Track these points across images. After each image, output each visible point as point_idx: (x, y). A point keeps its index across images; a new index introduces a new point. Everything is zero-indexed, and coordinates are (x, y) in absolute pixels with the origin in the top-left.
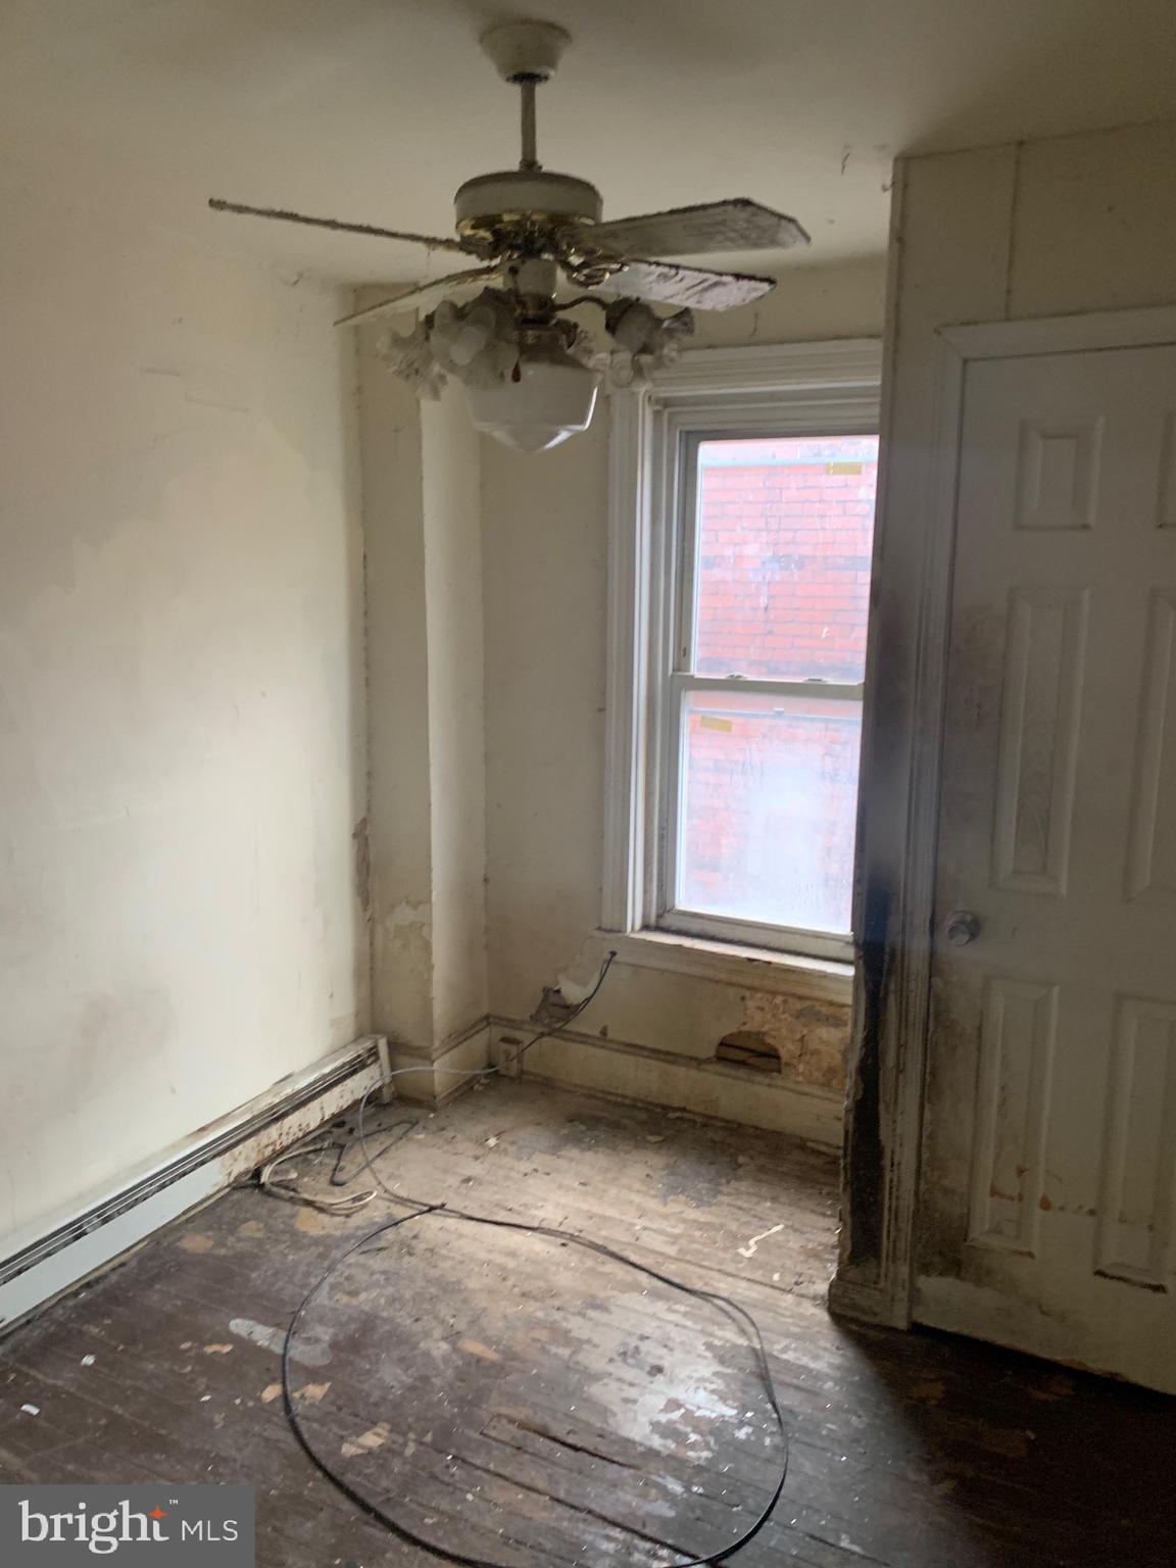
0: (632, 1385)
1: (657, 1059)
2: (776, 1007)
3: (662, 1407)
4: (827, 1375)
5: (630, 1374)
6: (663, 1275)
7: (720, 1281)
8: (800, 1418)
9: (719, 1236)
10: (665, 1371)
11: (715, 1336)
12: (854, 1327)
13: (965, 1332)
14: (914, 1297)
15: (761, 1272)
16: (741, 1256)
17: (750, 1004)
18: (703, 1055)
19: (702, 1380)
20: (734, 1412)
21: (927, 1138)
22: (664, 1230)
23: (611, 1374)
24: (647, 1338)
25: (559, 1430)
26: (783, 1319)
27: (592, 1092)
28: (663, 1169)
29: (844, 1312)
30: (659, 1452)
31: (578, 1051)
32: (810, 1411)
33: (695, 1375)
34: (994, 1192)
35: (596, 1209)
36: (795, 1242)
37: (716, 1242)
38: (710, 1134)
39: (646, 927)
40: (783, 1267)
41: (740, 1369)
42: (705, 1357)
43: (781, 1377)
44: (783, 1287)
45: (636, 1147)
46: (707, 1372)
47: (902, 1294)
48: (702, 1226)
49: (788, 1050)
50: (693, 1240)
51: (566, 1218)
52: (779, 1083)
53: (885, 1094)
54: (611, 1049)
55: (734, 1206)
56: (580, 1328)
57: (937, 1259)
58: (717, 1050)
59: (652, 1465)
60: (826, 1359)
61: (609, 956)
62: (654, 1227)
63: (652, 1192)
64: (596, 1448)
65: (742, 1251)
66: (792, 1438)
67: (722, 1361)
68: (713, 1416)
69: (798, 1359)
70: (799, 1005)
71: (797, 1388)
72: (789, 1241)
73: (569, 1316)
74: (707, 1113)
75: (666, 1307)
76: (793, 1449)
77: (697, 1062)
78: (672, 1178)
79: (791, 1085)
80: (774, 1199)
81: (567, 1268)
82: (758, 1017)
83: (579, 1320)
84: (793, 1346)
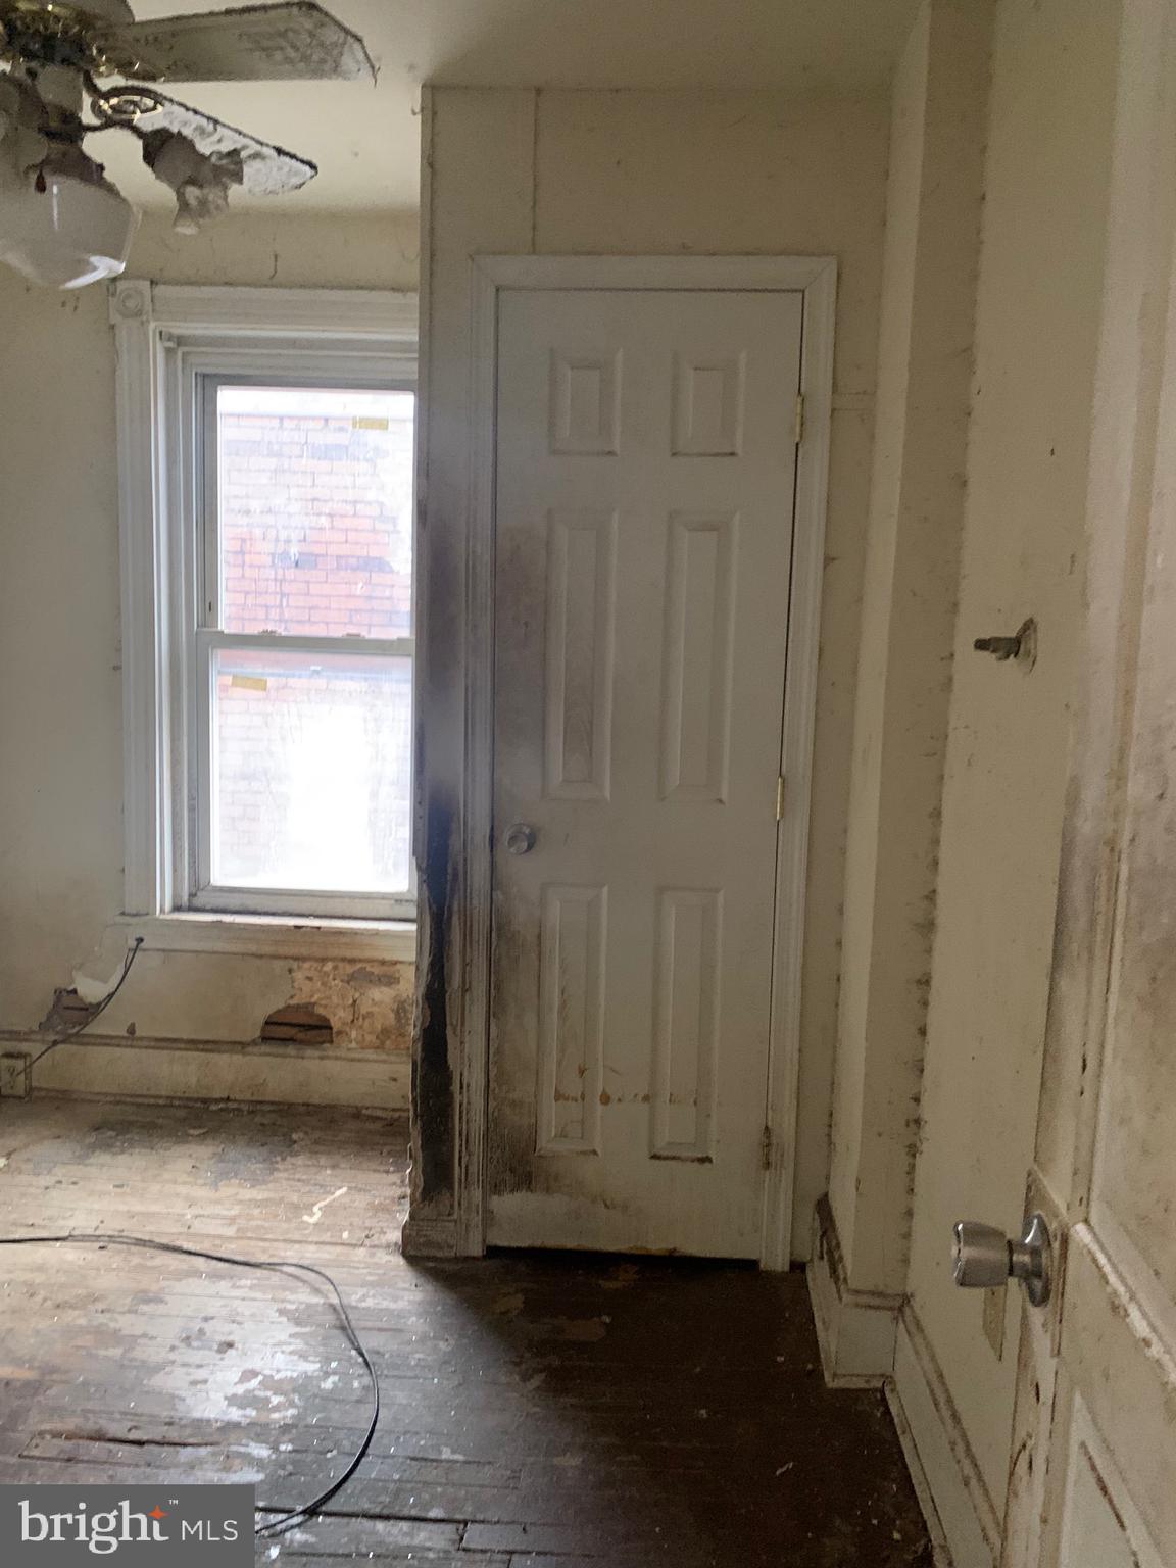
0: (200, 1366)
1: (198, 1050)
2: (326, 974)
3: (236, 1380)
4: (410, 1311)
5: (195, 1356)
6: (224, 1256)
7: (286, 1250)
8: (387, 1356)
9: (280, 1210)
10: (236, 1345)
11: (290, 1302)
12: (431, 1264)
13: (538, 1244)
14: (489, 1218)
15: (329, 1234)
16: (307, 1223)
17: (299, 975)
18: (247, 1038)
19: (279, 1344)
20: (318, 1366)
21: (494, 1055)
22: (219, 1215)
23: (173, 1362)
24: (212, 1318)
25: (117, 1429)
26: (357, 1271)
27: (118, 1099)
28: (210, 1158)
29: (418, 1252)
30: (240, 1423)
31: (100, 1055)
32: (396, 1347)
33: (271, 1341)
34: (559, 1097)
35: (138, 1207)
36: (361, 1201)
37: (278, 1215)
38: (258, 1119)
39: (177, 908)
40: (351, 1225)
41: (319, 1325)
42: (280, 1323)
43: (363, 1324)
44: (354, 1242)
45: (177, 1143)
46: (283, 1337)
47: (477, 1219)
48: (258, 1204)
49: (340, 1018)
50: (250, 1218)
51: (102, 1222)
52: (330, 1053)
53: (452, 1017)
54: (140, 1048)
55: (294, 1179)
56: (132, 1325)
57: (508, 1176)
58: (263, 1030)
59: (232, 1438)
60: (406, 1298)
61: (135, 943)
62: (206, 1213)
63: (200, 1182)
64: (164, 1437)
65: (306, 1218)
66: (380, 1375)
67: (298, 1322)
68: (295, 1375)
69: (378, 1303)
70: (350, 969)
71: (380, 1330)
72: (355, 1201)
73: (117, 1316)
74: (255, 1098)
75: (230, 1285)
76: (382, 1385)
77: (241, 1046)
78: (221, 1165)
79: (342, 1053)
80: (334, 1167)
81: (109, 1269)
82: (307, 987)
83: (131, 1317)
84: (371, 1294)
